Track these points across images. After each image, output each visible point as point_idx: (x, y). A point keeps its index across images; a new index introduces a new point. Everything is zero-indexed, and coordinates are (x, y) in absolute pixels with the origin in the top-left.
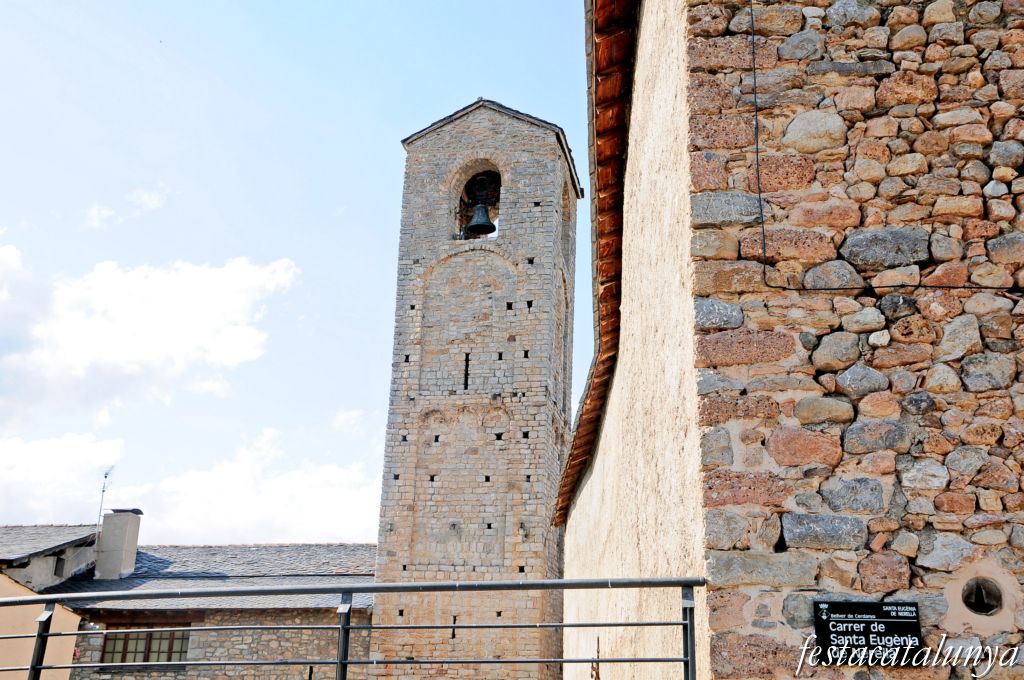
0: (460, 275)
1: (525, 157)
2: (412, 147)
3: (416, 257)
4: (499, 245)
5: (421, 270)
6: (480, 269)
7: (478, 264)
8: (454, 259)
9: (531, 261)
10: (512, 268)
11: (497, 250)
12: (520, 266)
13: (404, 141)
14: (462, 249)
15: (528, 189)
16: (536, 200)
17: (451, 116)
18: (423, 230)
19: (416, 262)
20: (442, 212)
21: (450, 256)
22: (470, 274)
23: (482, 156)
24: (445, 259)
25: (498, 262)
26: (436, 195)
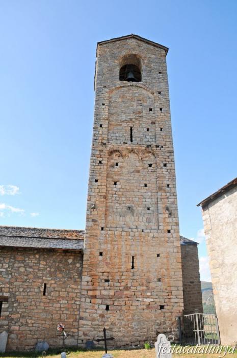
0: (126, 95)
1: (153, 56)
2: (102, 46)
3: (105, 85)
4: (145, 85)
5: (108, 90)
6: (135, 93)
7: (135, 91)
8: (123, 88)
9: (160, 93)
10: (151, 95)
11: (144, 87)
12: (155, 94)
13: (98, 43)
14: (127, 85)
15: (155, 67)
16: (160, 71)
17: (119, 38)
18: (108, 76)
19: (105, 87)
20: (116, 70)
21: (121, 87)
22: (131, 95)
23: (134, 53)
24: (118, 88)
25: (144, 92)
26: (114, 63)
